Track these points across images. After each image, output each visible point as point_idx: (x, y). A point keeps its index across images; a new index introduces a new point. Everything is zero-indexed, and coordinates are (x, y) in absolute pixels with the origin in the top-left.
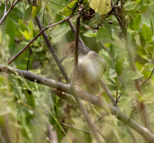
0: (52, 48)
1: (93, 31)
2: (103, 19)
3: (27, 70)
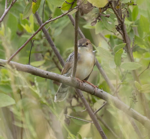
0: (52, 42)
1: (91, 24)
2: (100, 13)
3: (29, 64)
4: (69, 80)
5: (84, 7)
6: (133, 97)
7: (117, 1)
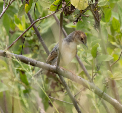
1: (73, 23)
2: (81, 14)
3: (22, 54)
4: (54, 68)
5: (68, 9)
6: (106, 84)
7: (95, 4)
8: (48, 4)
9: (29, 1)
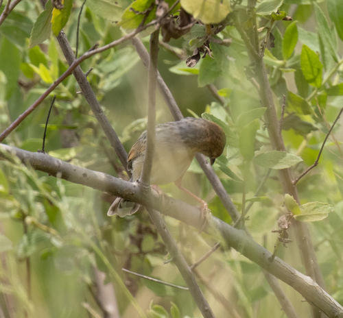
1: (187, 62)
2: (209, 37)
3: (43, 151)
5: (171, 23)
6: (280, 232)
7: (247, 10)
8: (116, 11)
9: (62, 3)
